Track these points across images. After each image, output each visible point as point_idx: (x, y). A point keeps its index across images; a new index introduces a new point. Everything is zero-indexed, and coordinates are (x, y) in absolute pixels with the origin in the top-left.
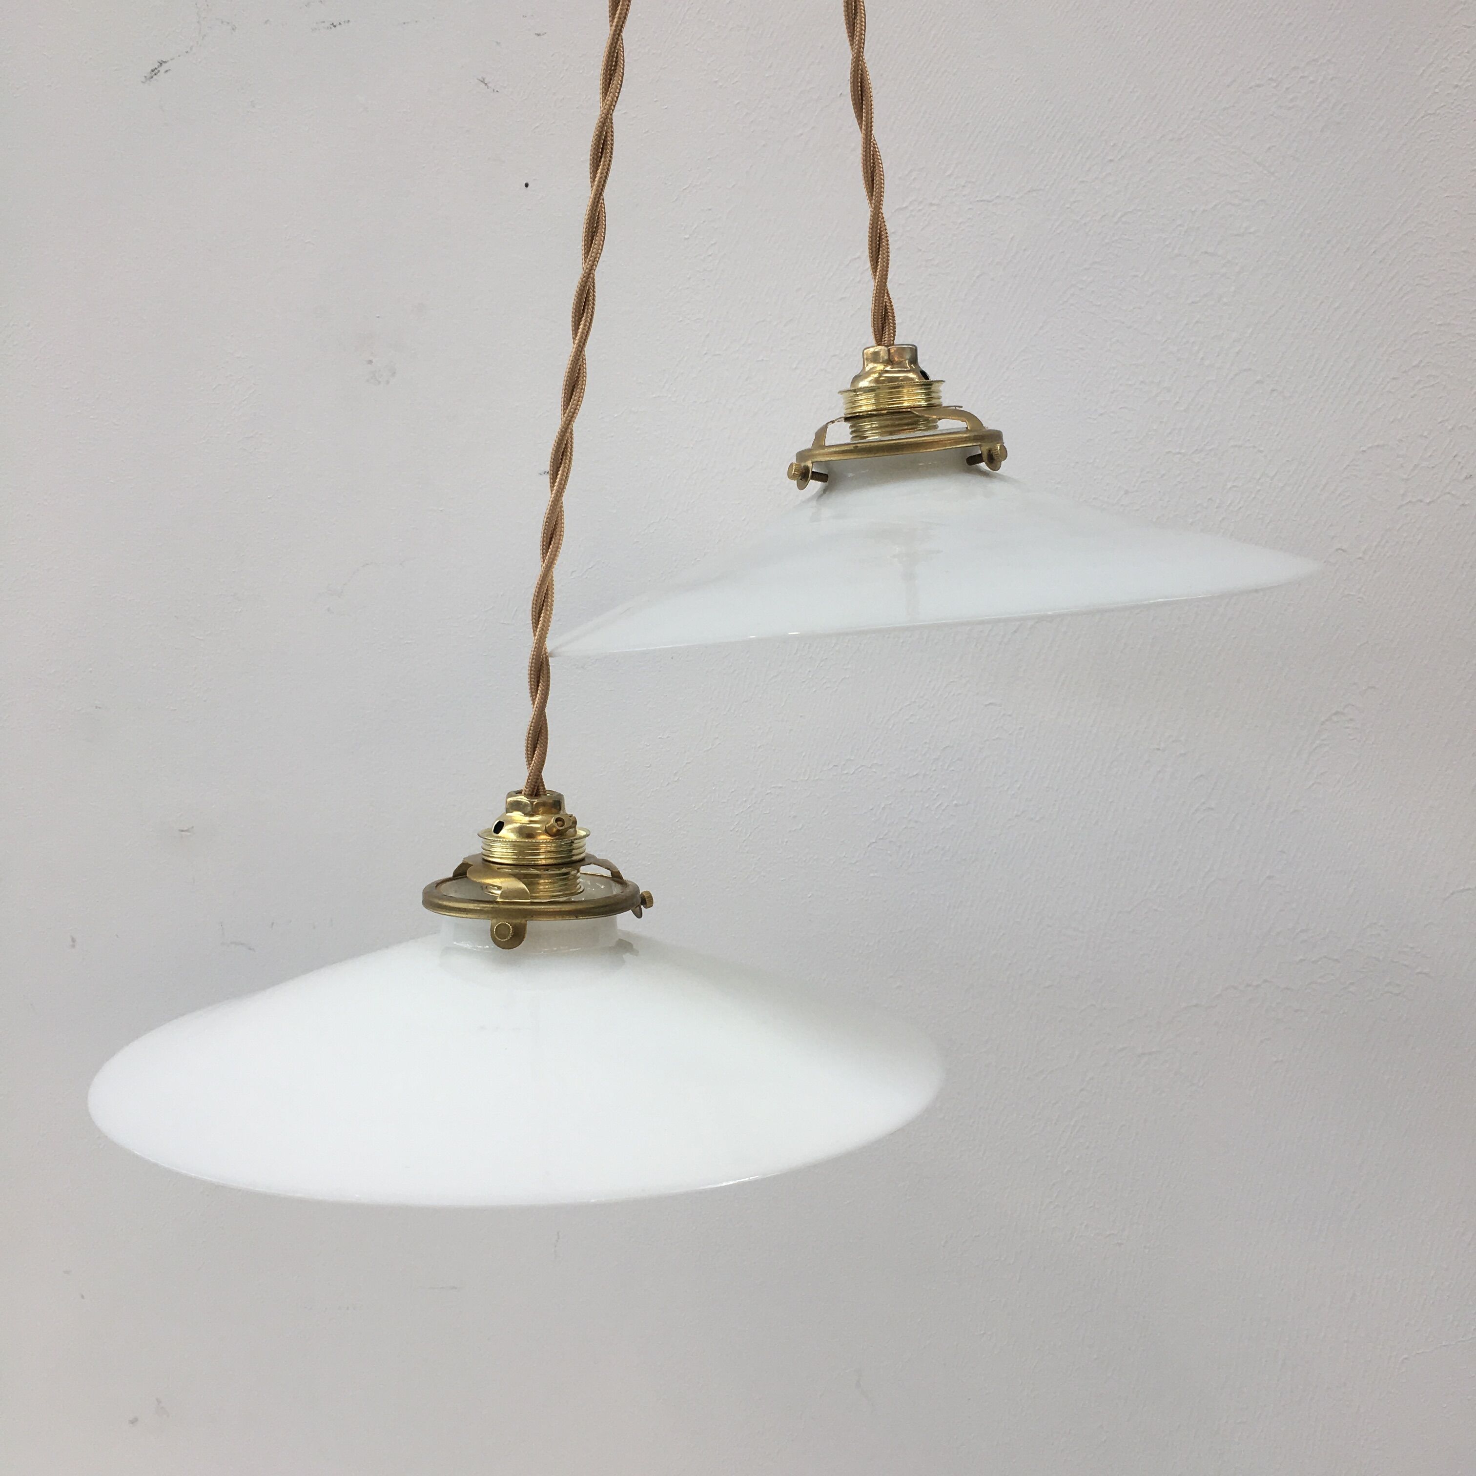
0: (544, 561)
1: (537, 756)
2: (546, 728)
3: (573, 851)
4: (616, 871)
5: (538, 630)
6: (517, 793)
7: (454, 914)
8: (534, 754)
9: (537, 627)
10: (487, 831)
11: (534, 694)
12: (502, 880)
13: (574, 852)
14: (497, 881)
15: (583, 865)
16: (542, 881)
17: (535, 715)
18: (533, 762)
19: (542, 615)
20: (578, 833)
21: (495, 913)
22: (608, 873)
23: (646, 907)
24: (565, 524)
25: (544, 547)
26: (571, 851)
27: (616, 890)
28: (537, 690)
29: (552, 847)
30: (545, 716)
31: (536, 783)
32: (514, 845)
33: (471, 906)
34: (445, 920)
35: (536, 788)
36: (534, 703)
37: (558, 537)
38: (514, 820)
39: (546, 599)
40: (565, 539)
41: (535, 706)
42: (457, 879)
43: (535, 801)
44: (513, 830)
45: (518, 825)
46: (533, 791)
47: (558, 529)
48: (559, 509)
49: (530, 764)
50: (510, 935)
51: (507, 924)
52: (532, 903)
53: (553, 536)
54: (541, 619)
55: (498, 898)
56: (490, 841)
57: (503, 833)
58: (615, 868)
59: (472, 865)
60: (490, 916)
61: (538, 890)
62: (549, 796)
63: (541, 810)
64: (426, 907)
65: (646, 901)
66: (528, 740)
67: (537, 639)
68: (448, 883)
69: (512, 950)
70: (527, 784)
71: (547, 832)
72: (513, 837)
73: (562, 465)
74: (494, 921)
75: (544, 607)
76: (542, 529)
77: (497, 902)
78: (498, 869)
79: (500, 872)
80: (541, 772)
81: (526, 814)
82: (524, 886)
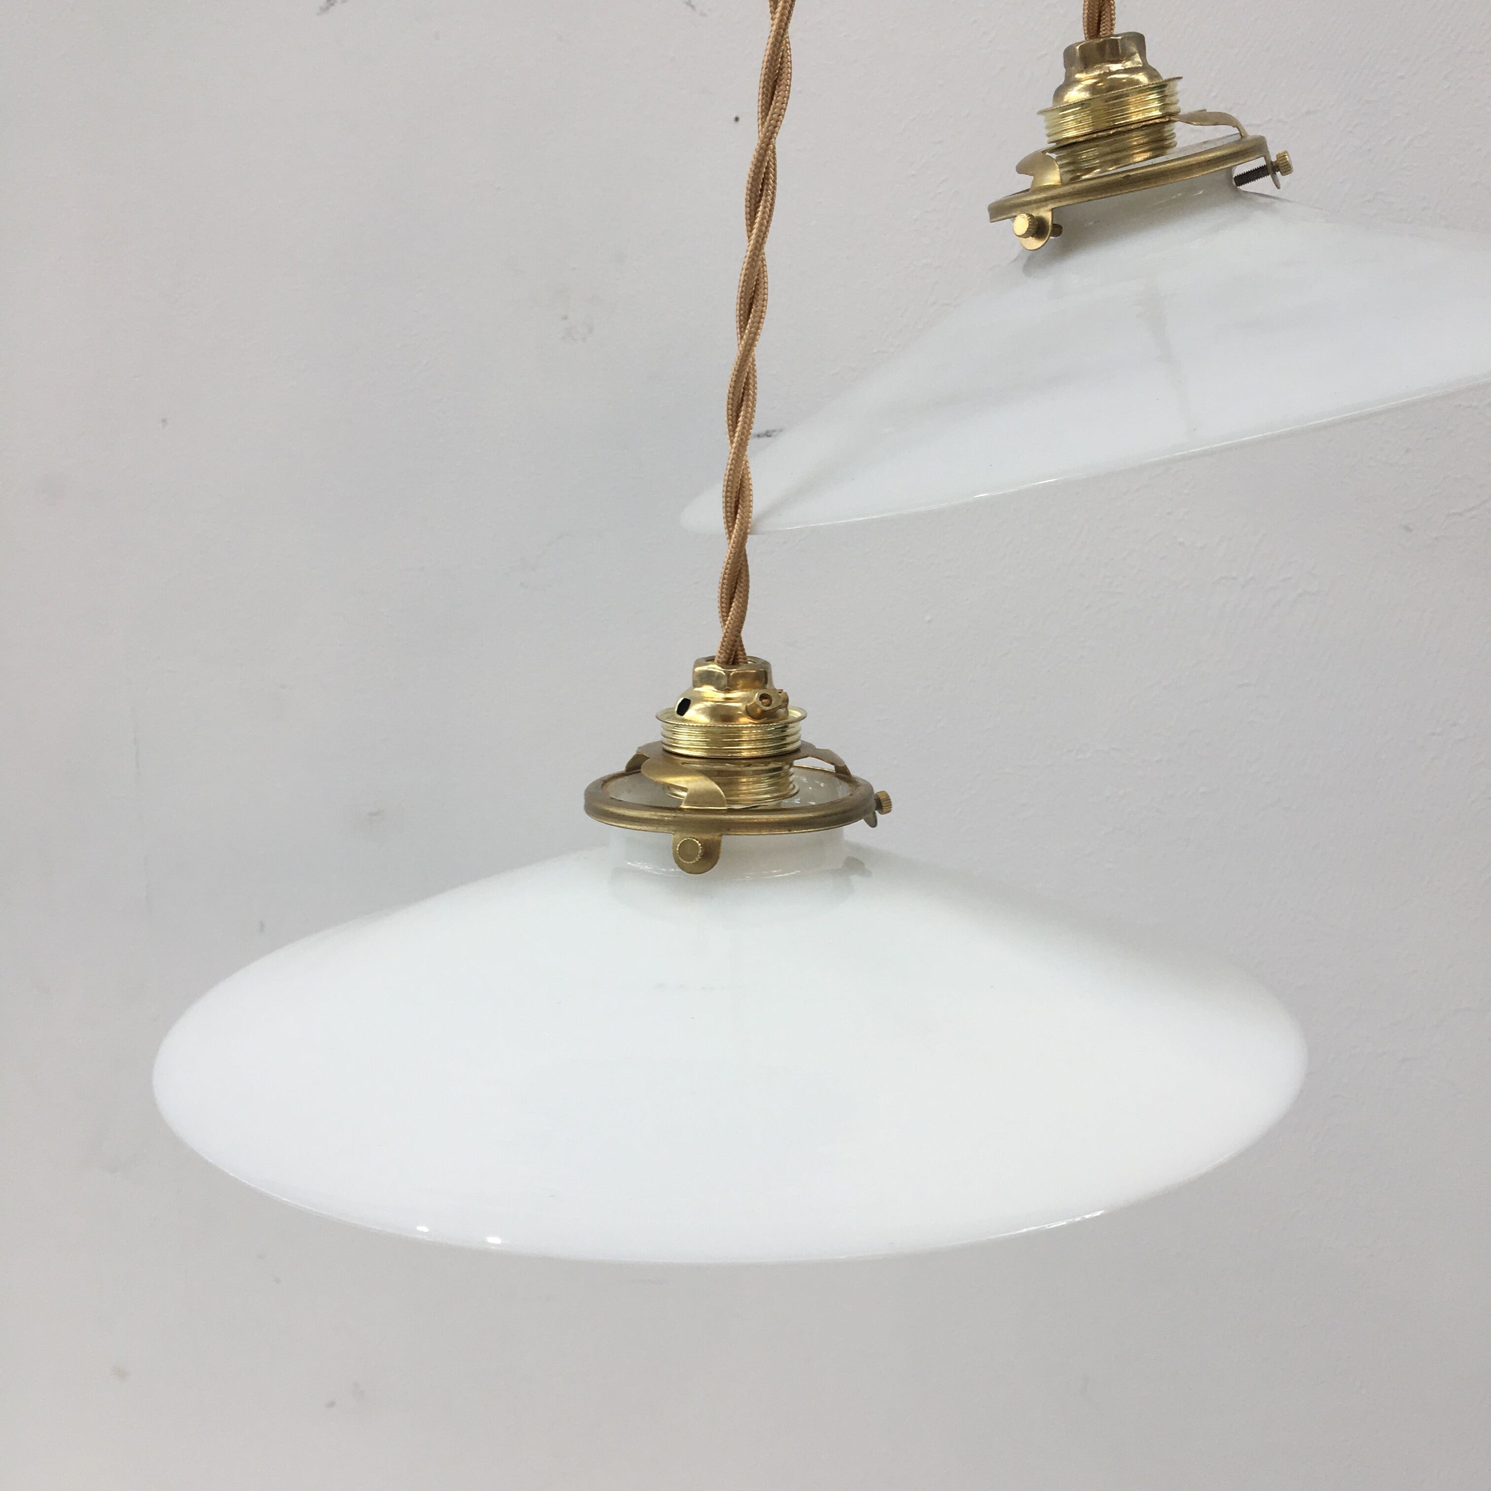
0: (742, 337)
1: (734, 609)
2: (747, 571)
3: (787, 738)
4: (842, 765)
5: (737, 435)
6: (707, 661)
7: (624, 825)
8: (730, 607)
9: (734, 432)
10: (668, 711)
11: (730, 524)
12: (689, 778)
13: (789, 740)
14: (680, 781)
15: (798, 759)
16: (745, 780)
17: (731, 553)
18: (729, 618)
19: (742, 413)
20: (790, 714)
21: (679, 825)
22: (831, 768)
23: (881, 813)
24: (769, 284)
25: (742, 317)
26: (783, 738)
27: (843, 791)
28: (735, 518)
29: (755, 734)
30: (745, 555)
31: (733, 646)
32: (706, 731)
33: (646, 814)
34: (616, 833)
35: (734, 653)
36: (730, 538)
37: (760, 302)
38: (704, 697)
39: (746, 392)
40: (770, 303)
41: (732, 541)
42: (631, 774)
43: (731, 672)
44: (704, 711)
45: (709, 704)
46: (729, 659)
47: (760, 290)
48: (760, 263)
49: (725, 621)
50: (699, 856)
51: (694, 840)
52: (731, 811)
53: (753, 301)
54: (740, 419)
55: (683, 804)
56: (672, 726)
57: (690, 714)
58: (841, 761)
59: (649, 758)
60: (672, 828)
61: (739, 792)
62: (751, 664)
63: (741, 683)
64: (588, 813)
65: (882, 804)
66: (722, 588)
67: (736, 448)
68: (620, 780)
69: (701, 874)
70: (721, 649)
71: (749, 713)
72: (704, 720)
73: (763, 198)
74: (678, 836)
75: (744, 403)
76: (738, 291)
77: (681, 810)
78: (683, 763)
79: (686, 769)
80: (740, 632)
81: (720, 689)
82: (718, 788)
